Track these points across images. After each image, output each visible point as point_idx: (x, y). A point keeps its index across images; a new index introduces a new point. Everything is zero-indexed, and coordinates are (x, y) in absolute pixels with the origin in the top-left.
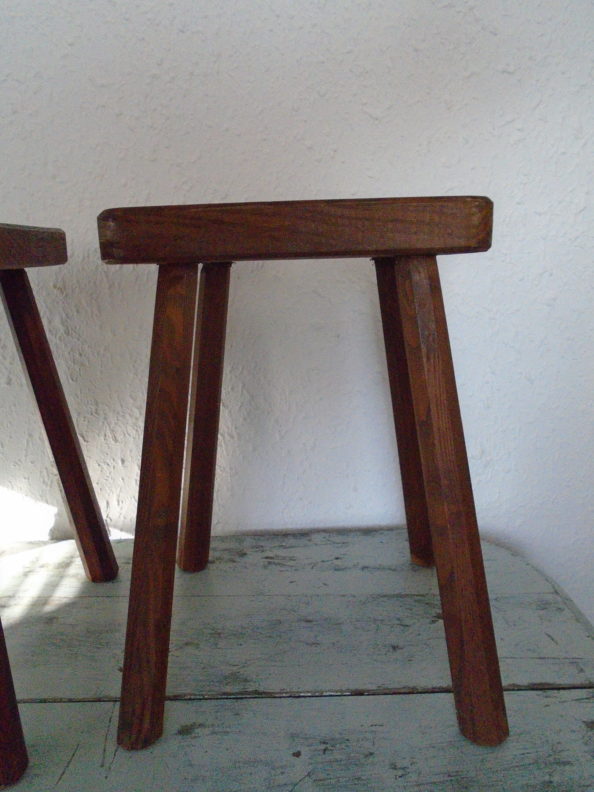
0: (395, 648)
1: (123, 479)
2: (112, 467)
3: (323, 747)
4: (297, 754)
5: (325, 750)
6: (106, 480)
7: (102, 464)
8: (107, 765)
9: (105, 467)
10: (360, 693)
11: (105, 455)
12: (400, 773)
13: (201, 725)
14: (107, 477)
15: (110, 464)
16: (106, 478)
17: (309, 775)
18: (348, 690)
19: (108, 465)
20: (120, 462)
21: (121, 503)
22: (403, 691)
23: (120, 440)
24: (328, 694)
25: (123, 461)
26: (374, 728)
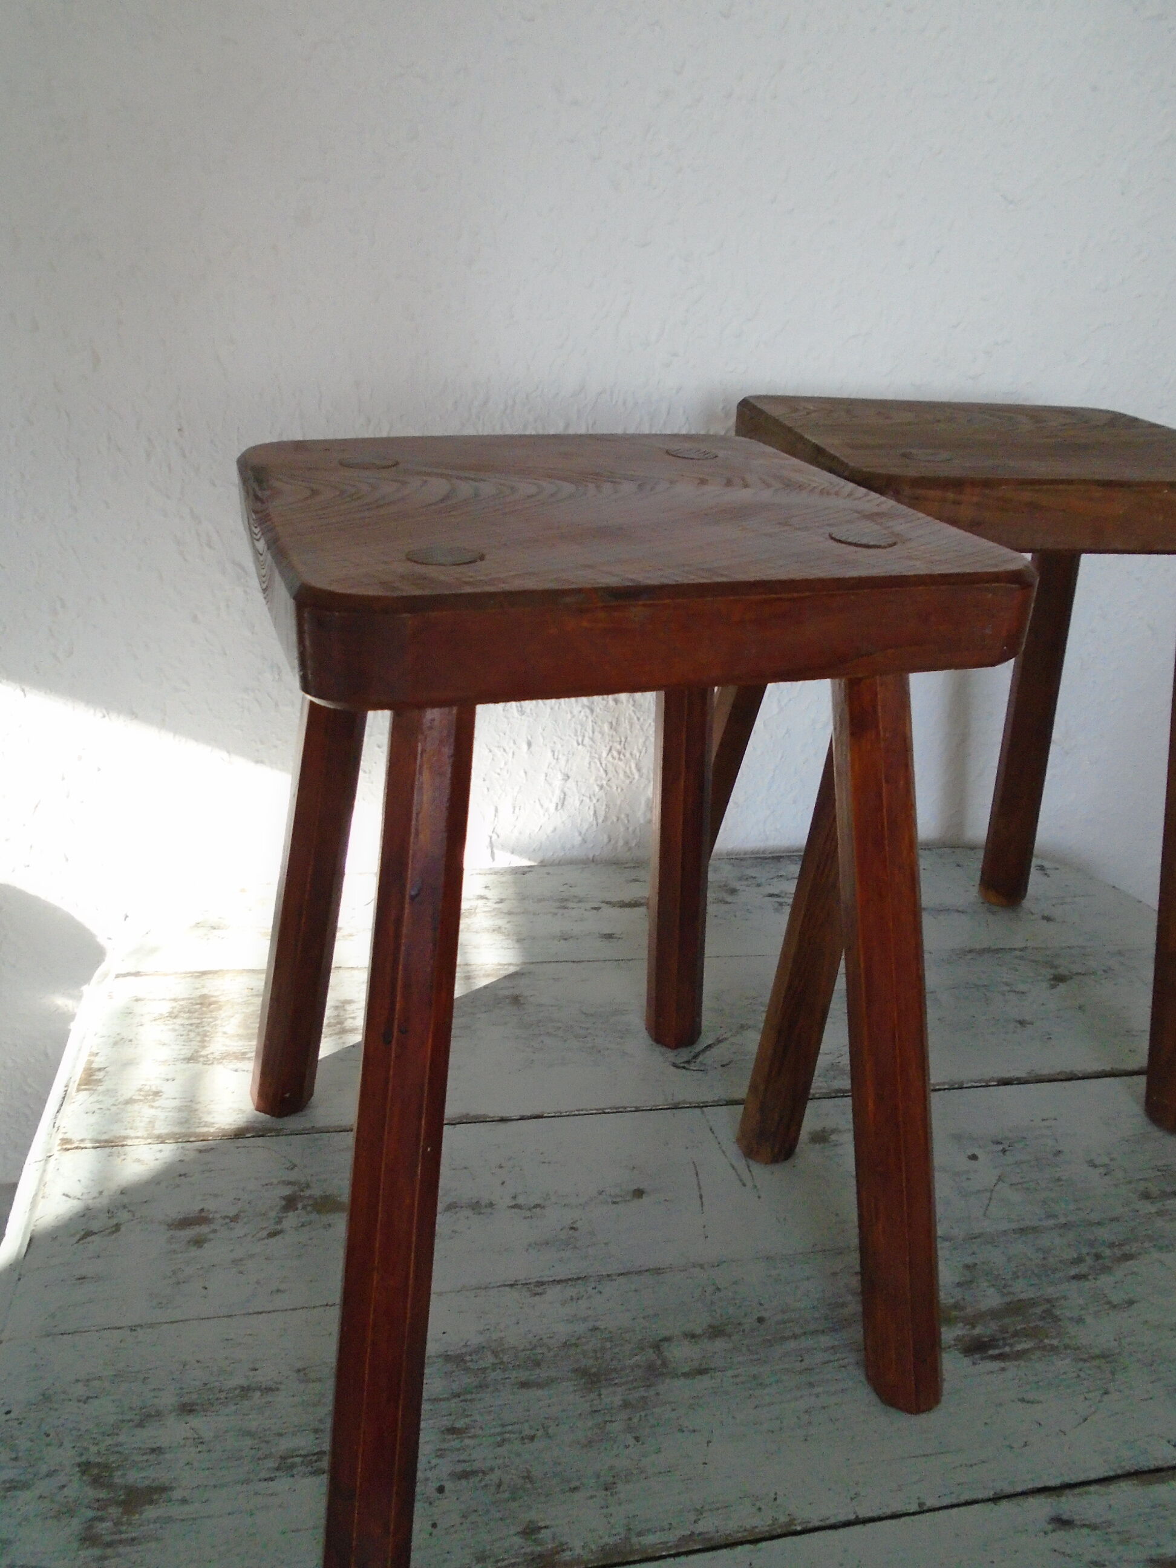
0: (1022, 1023)
1: (526, 773)
2: (511, 755)
3: (1000, 1147)
4: (974, 1157)
5: (1004, 1151)
6: (499, 774)
7: (495, 750)
8: (749, 1184)
9: (499, 753)
10: (1005, 1082)
11: (502, 734)
12: (1102, 1170)
13: (833, 1131)
14: (501, 769)
15: (507, 749)
16: (498, 771)
17: (1000, 1179)
18: (992, 1079)
19: (504, 750)
20: (525, 747)
21: (517, 809)
22: (1060, 1077)
23: (528, 711)
24: (969, 1085)
25: (529, 744)
26: (1046, 1123)
